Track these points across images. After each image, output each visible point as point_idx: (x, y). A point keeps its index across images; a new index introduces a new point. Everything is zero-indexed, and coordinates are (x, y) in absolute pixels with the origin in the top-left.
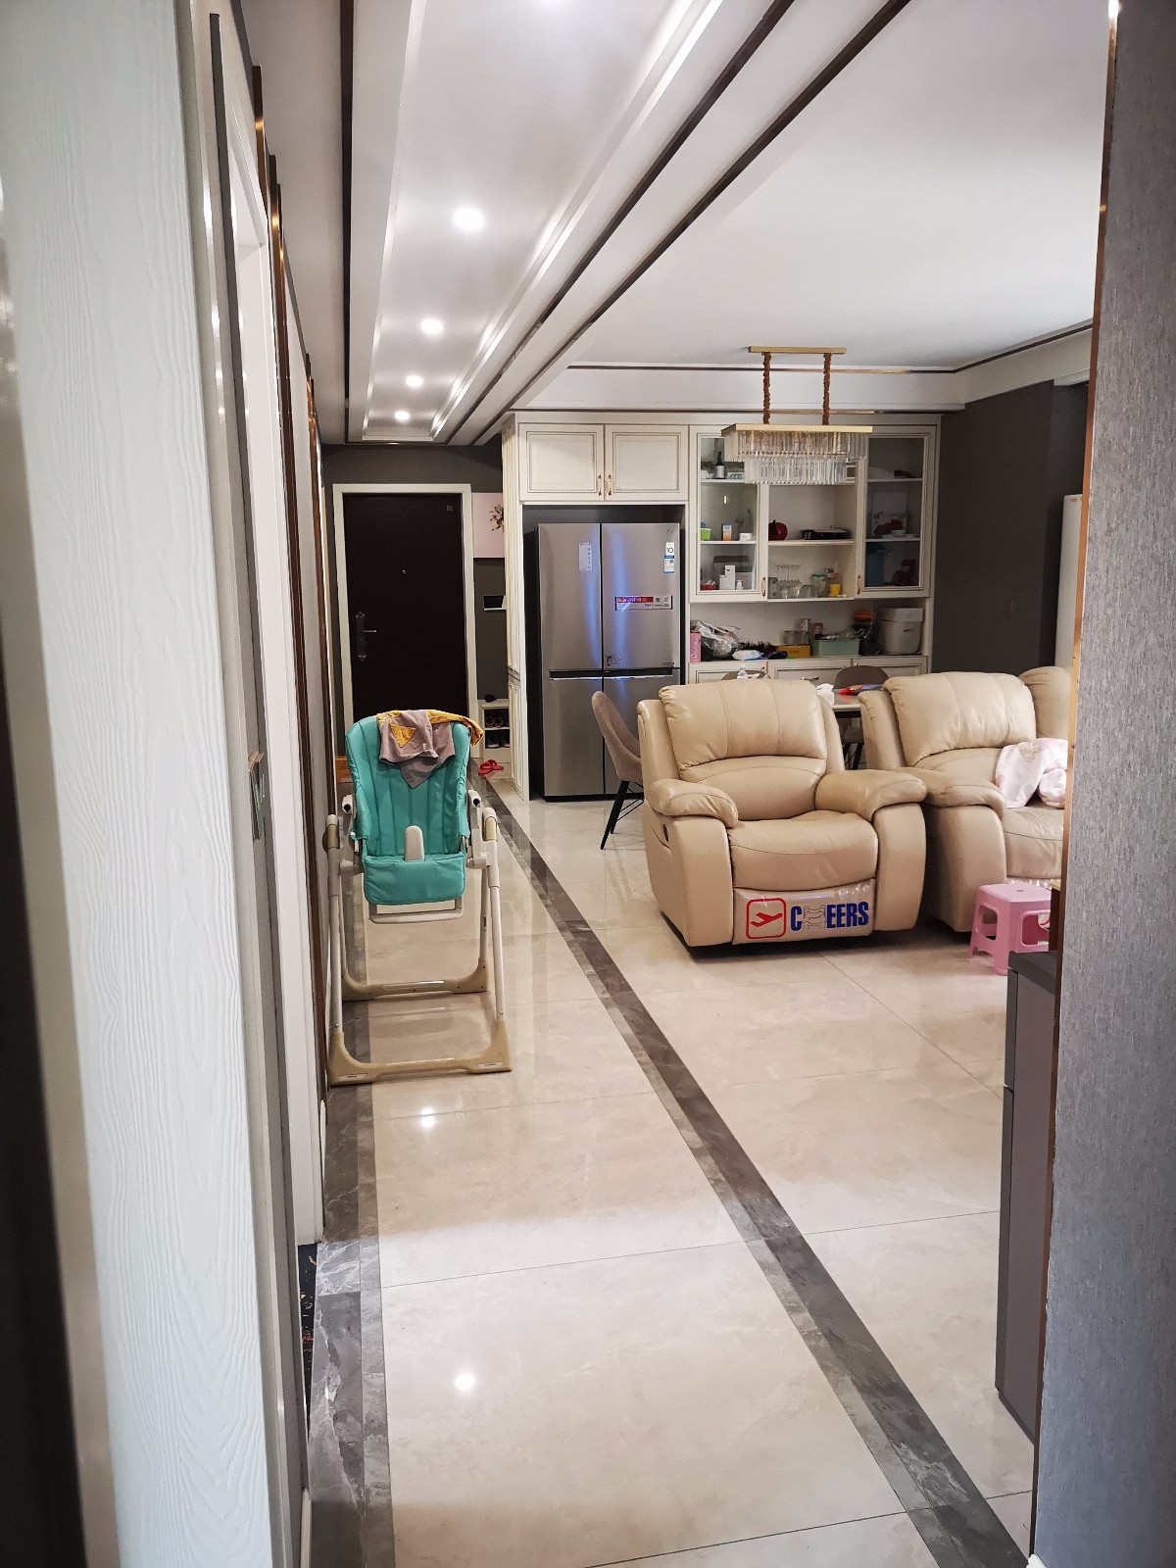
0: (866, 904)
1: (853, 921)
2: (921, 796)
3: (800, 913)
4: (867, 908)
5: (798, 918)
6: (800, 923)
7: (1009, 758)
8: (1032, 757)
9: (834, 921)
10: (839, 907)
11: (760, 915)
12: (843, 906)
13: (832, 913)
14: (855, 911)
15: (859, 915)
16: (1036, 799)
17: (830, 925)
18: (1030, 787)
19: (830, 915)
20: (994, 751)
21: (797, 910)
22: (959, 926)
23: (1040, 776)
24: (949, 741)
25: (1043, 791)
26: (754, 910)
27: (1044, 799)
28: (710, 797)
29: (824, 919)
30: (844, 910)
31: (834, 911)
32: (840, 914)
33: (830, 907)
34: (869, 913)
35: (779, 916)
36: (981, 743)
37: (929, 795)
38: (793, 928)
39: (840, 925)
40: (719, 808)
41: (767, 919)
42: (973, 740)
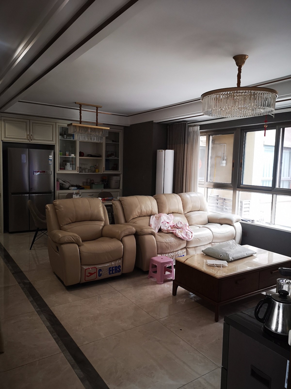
0: (120, 266)
1: (117, 271)
2: (134, 233)
3: (101, 271)
4: (120, 267)
5: (101, 273)
6: (101, 274)
7: (153, 220)
8: (158, 219)
9: (111, 272)
10: (113, 267)
11: (89, 273)
12: (114, 267)
13: (111, 270)
14: (117, 268)
15: (118, 269)
16: (160, 230)
17: (110, 274)
18: (158, 227)
19: (110, 270)
20: (148, 217)
21: (100, 270)
22: (145, 269)
23: (161, 224)
24: (137, 215)
25: (162, 228)
26: (87, 272)
27: (162, 230)
28: (73, 237)
29: (108, 272)
30: (114, 268)
31: (111, 269)
32: (113, 270)
33: (110, 268)
34: (121, 268)
35: (95, 273)
36: (145, 215)
37: (136, 232)
38: (99, 276)
39: (113, 273)
40: (76, 240)
41: (91, 274)
42: (144, 214)
